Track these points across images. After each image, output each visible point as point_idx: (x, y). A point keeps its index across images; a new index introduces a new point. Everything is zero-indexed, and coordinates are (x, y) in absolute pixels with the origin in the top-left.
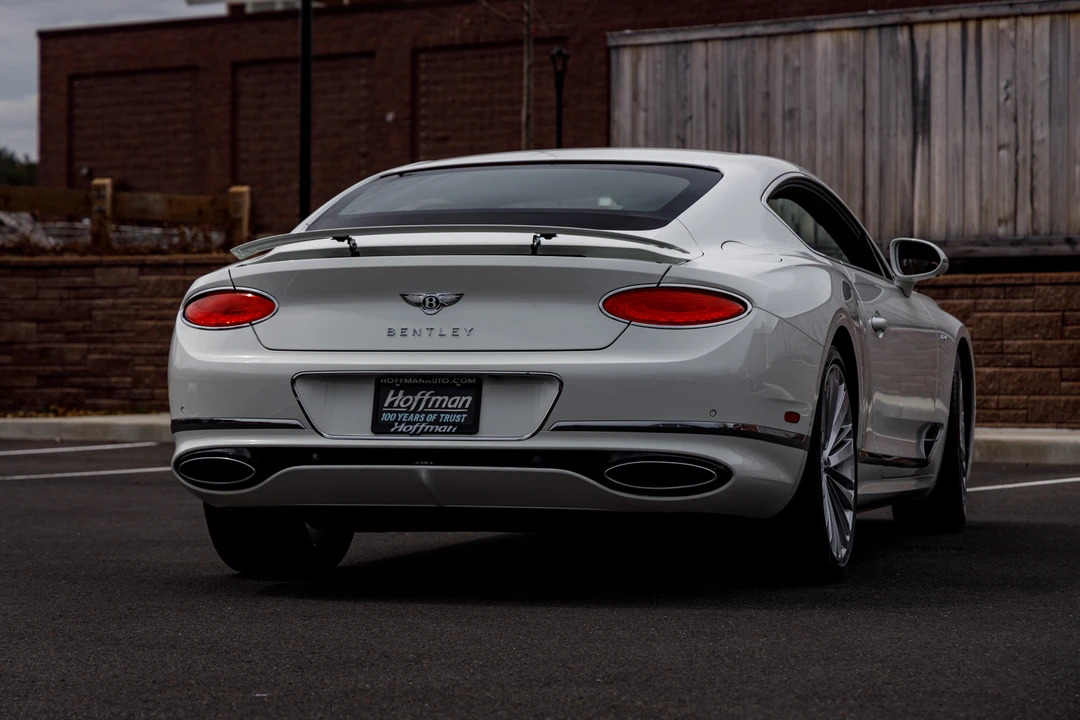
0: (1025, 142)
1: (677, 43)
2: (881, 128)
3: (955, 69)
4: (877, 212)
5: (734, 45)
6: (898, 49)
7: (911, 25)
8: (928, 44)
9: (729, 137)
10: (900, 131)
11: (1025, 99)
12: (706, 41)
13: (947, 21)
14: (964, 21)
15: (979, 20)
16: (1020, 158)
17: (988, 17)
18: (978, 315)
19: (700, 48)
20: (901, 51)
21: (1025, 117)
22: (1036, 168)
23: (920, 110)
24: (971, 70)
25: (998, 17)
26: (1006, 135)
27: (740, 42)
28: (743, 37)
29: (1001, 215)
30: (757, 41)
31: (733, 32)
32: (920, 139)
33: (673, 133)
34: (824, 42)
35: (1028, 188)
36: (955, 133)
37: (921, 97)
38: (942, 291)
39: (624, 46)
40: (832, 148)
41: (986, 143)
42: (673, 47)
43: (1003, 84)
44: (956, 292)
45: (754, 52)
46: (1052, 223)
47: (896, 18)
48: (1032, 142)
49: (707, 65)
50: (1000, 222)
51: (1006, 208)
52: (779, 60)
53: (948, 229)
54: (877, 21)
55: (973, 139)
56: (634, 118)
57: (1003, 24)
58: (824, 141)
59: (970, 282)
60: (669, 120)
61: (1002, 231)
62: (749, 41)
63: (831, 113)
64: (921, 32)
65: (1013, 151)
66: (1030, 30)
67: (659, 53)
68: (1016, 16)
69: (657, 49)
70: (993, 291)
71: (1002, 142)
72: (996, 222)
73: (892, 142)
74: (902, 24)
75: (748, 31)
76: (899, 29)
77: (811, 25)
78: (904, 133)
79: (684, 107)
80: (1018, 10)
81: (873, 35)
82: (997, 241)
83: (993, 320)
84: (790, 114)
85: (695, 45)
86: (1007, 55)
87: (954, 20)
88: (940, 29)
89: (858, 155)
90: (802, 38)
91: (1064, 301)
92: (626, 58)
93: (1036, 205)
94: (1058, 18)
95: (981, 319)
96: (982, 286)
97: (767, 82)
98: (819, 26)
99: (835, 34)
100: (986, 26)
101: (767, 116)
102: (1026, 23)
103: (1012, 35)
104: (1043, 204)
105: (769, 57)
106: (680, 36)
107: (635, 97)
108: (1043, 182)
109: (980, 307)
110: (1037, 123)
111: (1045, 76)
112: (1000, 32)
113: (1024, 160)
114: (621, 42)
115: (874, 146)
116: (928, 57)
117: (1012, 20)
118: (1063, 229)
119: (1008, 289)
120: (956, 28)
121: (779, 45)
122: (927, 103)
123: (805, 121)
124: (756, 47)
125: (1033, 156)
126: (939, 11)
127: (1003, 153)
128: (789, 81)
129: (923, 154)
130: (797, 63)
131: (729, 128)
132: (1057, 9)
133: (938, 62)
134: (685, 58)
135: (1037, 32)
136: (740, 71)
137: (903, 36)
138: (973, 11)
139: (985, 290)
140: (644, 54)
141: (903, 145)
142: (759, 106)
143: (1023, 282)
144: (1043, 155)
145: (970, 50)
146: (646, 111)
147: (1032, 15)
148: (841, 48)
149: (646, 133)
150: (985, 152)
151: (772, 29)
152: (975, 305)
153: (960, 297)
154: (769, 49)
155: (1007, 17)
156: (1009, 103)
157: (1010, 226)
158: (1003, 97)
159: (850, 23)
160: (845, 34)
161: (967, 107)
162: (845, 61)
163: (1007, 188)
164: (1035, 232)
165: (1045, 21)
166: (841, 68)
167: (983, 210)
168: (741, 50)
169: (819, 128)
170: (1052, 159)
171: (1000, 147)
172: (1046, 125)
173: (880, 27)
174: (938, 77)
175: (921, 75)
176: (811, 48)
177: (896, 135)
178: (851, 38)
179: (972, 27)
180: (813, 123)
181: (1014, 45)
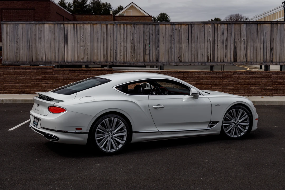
0: (86, 45)
1: (16, 24)
2: (58, 42)
3: (72, 32)
4: (58, 57)
5: (28, 25)
6: (61, 28)
7: (64, 24)
8: (67, 28)
9: (27, 42)
10: (62, 43)
11: (85, 39)
12: (22, 24)
13: (71, 24)
14: (74, 24)
15: (77, 24)
16: (85, 48)
17: (79, 24)
18: (81, 75)
19: (21, 25)
20: (62, 28)
21: (86, 41)
22: (88, 50)
23: (66, 39)
24: (75, 33)
25: (81, 24)
26: (82, 44)
27: (29, 24)
28: (30, 24)
29: (81, 58)
30: (33, 25)
31: (28, 23)
32: (66, 44)
33: (15, 41)
34: (46, 26)
35: (86, 53)
36: (72, 43)
37: (66, 37)
38: (74, 71)
39: (4, 24)
40: (49, 45)
41: (78, 45)
42: (15, 24)
43: (81, 35)
44: (76, 71)
45: (32, 27)
46: (91, 60)
47: (61, 23)
48: (87, 46)
49: (22, 28)
50: (81, 59)
51: (82, 57)
52: (38, 28)
53: (71, 60)
54: (57, 23)
55: (76, 45)
56: (7, 37)
57: (81, 25)
58: (47, 43)
59: (79, 70)
60: (14, 38)
61: (81, 61)
62: (31, 25)
63: (48, 39)
64: (66, 25)
65: (83, 47)
66: (86, 27)
67: (12, 26)
68: (84, 24)
69: (12, 25)
70: (83, 71)
71: (81, 45)
72: (80, 59)
73: (60, 44)
74: (62, 24)
75: (31, 23)
76: (61, 24)
77: (44, 23)
78: (63, 43)
79: (17, 36)
80: (84, 23)
81: (56, 25)
82: (81, 62)
83: (83, 76)
84: (40, 38)
85: (19, 24)
86: (82, 31)
87: (72, 24)
88: (69, 25)
89: (54, 47)
90: (42, 25)
91: (96, 73)
92: (5, 26)
93: (88, 56)
94: (91, 24)
95: (81, 76)
96: (81, 70)
97: (35, 32)
98: (46, 23)
99: (49, 25)
100: (78, 25)
101: (35, 39)
102: (86, 25)
103: (83, 27)
104: (89, 56)
105: (35, 28)
106: (17, 23)
107: (7, 33)
108: (89, 53)
109: (81, 74)
110: (88, 42)
111: (89, 35)
112: (81, 26)
113: (86, 49)
114: (4, 23)
115: (57, 45)
116: (67, 30)
117: (83, 24)
118: (93, 61)
119: (86, 71)
120: (72, 25)
121: (37, 26)
122: (67, 38)
123: (43, 40)
124: (33, 26)
125: (87, 48)
126: (69, 22)
127: (82, 47)
128: (39, 32)
129: (66, 47)
130: (41, 29)
131: (27, 40)
132: (92, 23)
133: (69, 31)
134: (18, 27)
135: (88, 27)
136: (29, 30)
137: (62, 26)
138: (76, 22)
139: (82, 71)
140: (9, 25)
141: (62, 45)
142: (33, 37)
143: (89, 70)
144: (89, 48)
145: (75, 30)
146: (9, 36)
147: (87, 24)
148: (50, 27)
149: (9, 40)
150: (78, 47)
151: (36, 23)
152: (80, 74)
153: (77, 72)
154: (35, 26)
155: (82, 24)
156: (82, 39)
157: (83, 60)
158: (81, 38)
159: (52, 23)
160: (51, 25)
161: (75, 39)
162: (51, 29)
163: (82, 53)
164: (88, 61)
165: (89, 25)
166: (50, 31)
167: (78, 57)
168: (29, 26)
169: (46, 41)
170: (91, 49)
171: (81, 46)
172: (90, 43)
173: (58, 24)
174: (69, 33)
175: (66, 33)
176: (44, 27)
177: (61, 43)
178: (52, 25)
179: (75, 25)
180: (45, 40)
181: (83, 29)
